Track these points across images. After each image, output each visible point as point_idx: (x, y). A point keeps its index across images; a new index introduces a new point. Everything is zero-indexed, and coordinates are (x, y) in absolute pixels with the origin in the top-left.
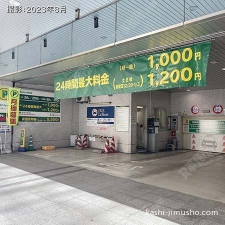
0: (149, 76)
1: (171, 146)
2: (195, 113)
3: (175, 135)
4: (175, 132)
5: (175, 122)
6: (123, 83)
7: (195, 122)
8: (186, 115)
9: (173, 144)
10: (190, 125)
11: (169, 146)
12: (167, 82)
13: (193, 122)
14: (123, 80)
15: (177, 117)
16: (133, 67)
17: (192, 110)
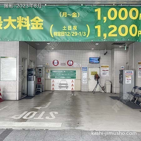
0: (96, 27)
1: (40, 90)
2: (56, 65)
3: (40, 81)
4: (40, 79)
5: (40, 71)
6: (65, 31)
7: (55, 71)
8: (49, 66)
9: (40, 88)
10: (51, 74)
11: (38, 90)
12: (116, 35)
13: (53, 71)
14: (64, 27)
15: (42, 68)
16: (77, 16)
17: (53, 63)
